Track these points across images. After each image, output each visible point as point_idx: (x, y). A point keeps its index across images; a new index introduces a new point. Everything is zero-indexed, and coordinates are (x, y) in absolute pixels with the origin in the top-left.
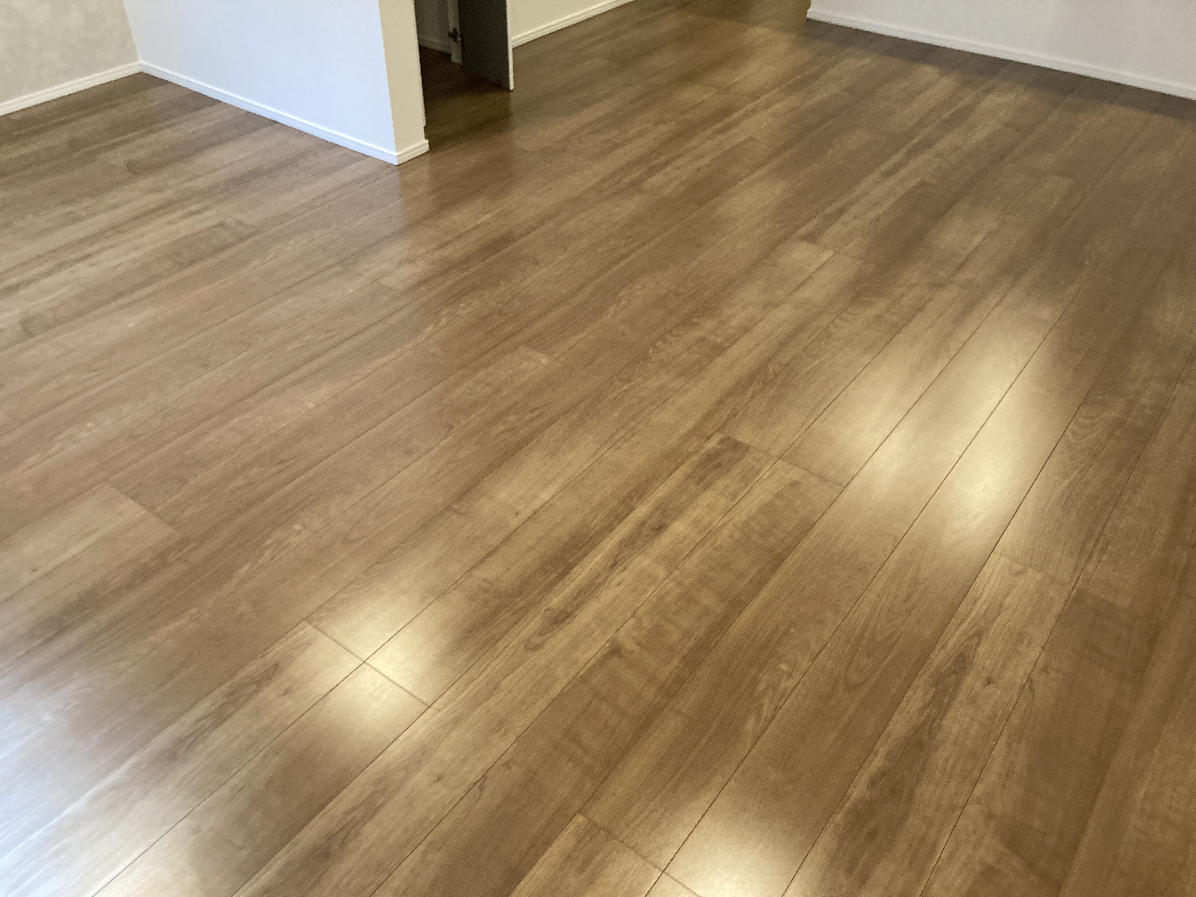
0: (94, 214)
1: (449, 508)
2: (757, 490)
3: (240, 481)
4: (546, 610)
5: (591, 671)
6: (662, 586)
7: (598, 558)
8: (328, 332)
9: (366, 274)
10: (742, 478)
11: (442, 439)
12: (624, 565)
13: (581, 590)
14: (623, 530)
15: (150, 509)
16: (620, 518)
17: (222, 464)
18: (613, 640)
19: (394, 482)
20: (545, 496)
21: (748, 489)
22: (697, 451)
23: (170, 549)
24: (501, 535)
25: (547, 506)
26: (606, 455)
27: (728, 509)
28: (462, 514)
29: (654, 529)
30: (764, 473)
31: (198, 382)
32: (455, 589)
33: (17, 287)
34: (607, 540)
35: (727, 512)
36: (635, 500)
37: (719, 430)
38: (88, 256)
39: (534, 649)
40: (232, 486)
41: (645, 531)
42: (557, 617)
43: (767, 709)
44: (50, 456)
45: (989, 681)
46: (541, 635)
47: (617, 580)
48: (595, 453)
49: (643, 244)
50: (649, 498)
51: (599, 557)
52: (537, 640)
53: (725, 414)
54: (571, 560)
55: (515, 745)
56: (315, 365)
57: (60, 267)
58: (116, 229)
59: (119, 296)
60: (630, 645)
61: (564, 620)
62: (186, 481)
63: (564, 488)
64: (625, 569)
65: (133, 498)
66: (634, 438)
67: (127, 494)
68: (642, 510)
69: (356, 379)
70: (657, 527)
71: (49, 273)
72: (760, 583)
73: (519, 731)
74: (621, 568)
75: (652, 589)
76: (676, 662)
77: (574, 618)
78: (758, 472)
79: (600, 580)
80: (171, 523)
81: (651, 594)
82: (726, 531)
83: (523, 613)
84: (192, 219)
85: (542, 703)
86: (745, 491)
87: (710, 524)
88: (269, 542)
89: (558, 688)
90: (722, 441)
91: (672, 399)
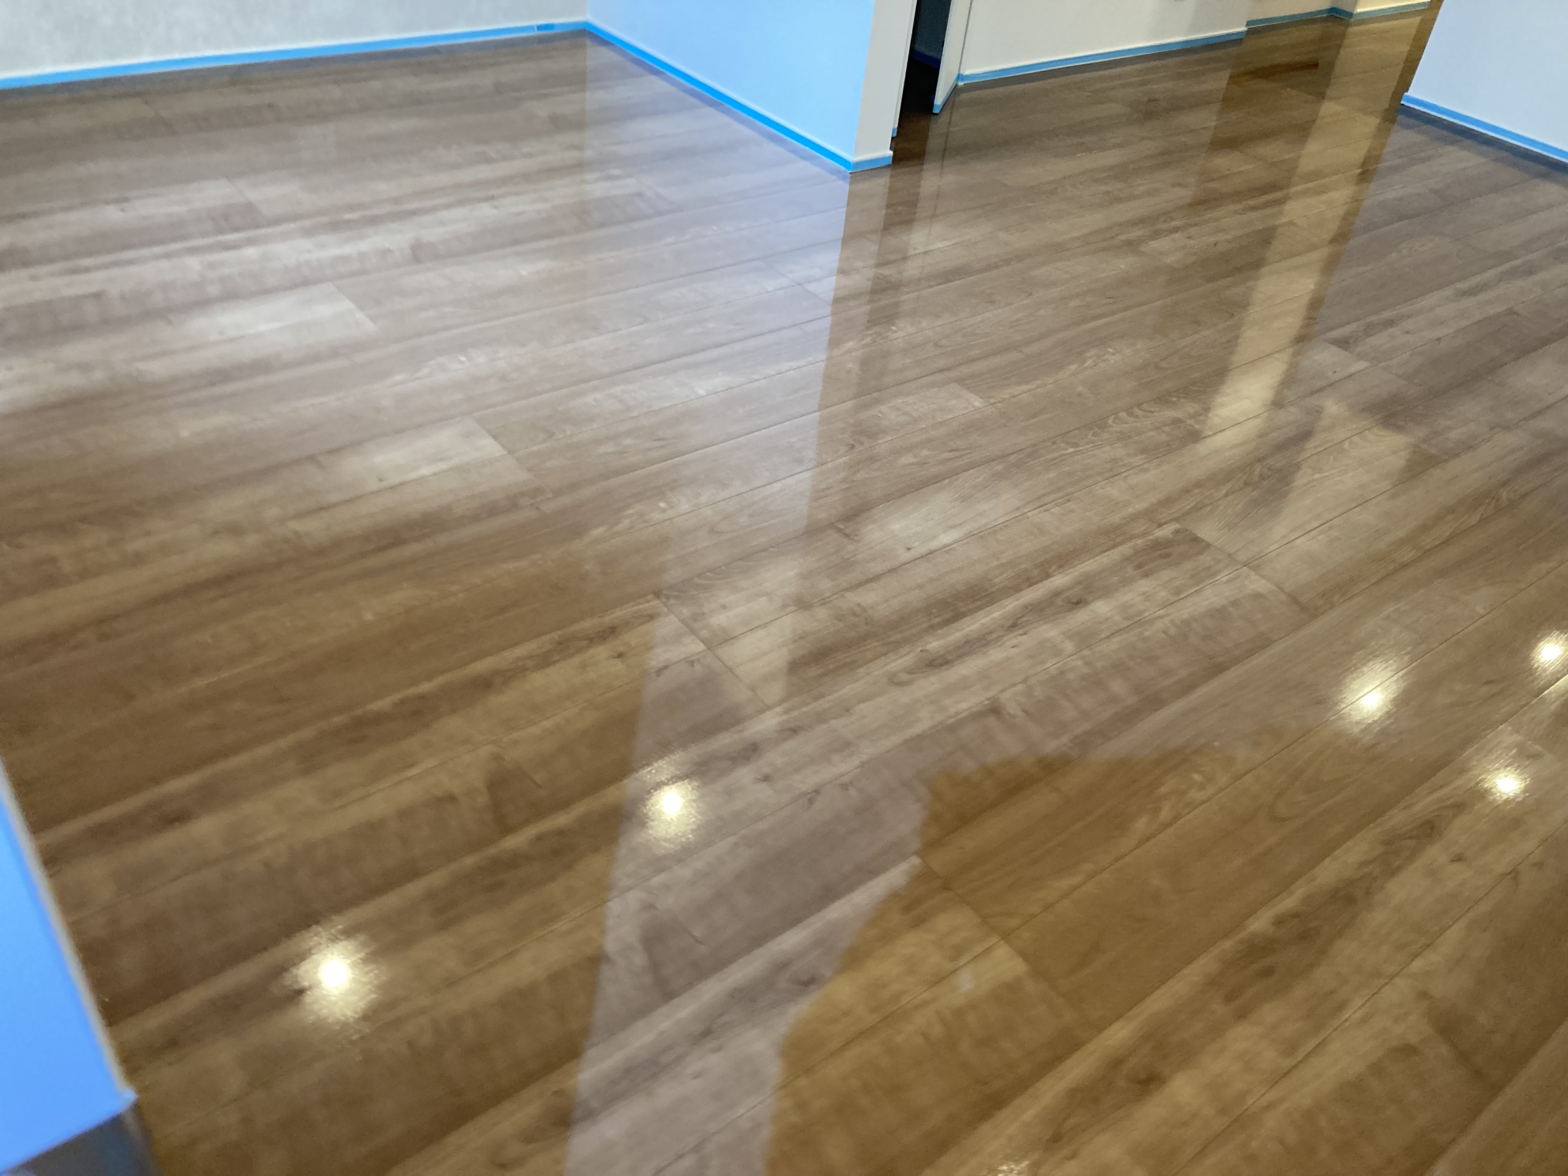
0: (504, 159)
1: (831, 525)
2: (1208, 592)
3: (610, 447)
4: (921, 651)
5: (960, 723)
6: (1066, 660)
7: (996, 615)
8: (736, 324)
9: (790, 276)
10: (1193, 576)
11: (840, 457)
12: (1026, 629)
13: (967, 642)
14: (1030, 595)
15: (511, 452)
16: (1031, 582)
17: (595, 426)
18: (994, 700)
19: (777, 486)
20: (946, 538)
21: (1197, 588)
22: (1144, 534)
23: (522, 494)
24: (887, 565)
25: (946, 549)
26: (1029, 514)
27: (1169, 602)
28: (846, 535)
29: (1069, 602)
30: (1222, 576)
31: (585, 343)
32: (822, 605)
33: (413, 213)
34: (1010, 600)
35: (1166, 605)
36: (1054, 567)
37: (1176, 520)
38: (493, 198)
39: (900, 684)
40: (602, 449)
41: (1059, 601)
42: (934, 660)
43: (1165, 813)
44: (417, 379)
45: (1459, 859)
46: (910, 672)
47: (1014, 642)
48: (1018, 509)
49: (1126, 309)
50: (1071, 570)
51: (998, 613)
52: (904, 677)
53: (1187, 504)
54: (963, 609)
55: (859, 770)
56: (714, 353)
57: (461, 203)
58: (528, 177)
59: (516, 242)
60: (1012, 708)
61: (941, 665)
62: (554, 434)
63: (970, 535)
64: (1025, 633)
65: (495, 437)
66: (1069, 504)
67: (489, 432)
68: (1059, 581)
69: (756, 377)
70: (1075, 600)
71: (448, 206)
72: (1188, 687)
73: (865, 757)
74: (1021, 632)
75: (1054, 661)
76: (1065, 739)
77: (952, 667)
78: (1215, 574)
79: (994, 636)
80: (530, 470)
81: (1052, 665)
82: (1159, 625)
83: (895, 647)
84: (608, 184)
85: (896, 739)
86: (1193, 590)
87: (1141, 613)
88: (630, 512)
89: (918, 729)
90: (1177, 532)
91: (1125, 474)
